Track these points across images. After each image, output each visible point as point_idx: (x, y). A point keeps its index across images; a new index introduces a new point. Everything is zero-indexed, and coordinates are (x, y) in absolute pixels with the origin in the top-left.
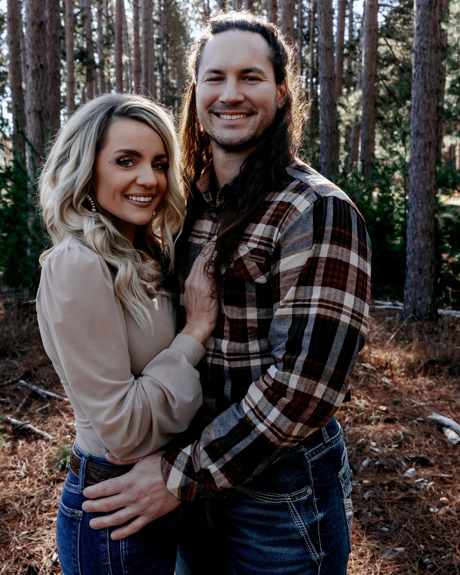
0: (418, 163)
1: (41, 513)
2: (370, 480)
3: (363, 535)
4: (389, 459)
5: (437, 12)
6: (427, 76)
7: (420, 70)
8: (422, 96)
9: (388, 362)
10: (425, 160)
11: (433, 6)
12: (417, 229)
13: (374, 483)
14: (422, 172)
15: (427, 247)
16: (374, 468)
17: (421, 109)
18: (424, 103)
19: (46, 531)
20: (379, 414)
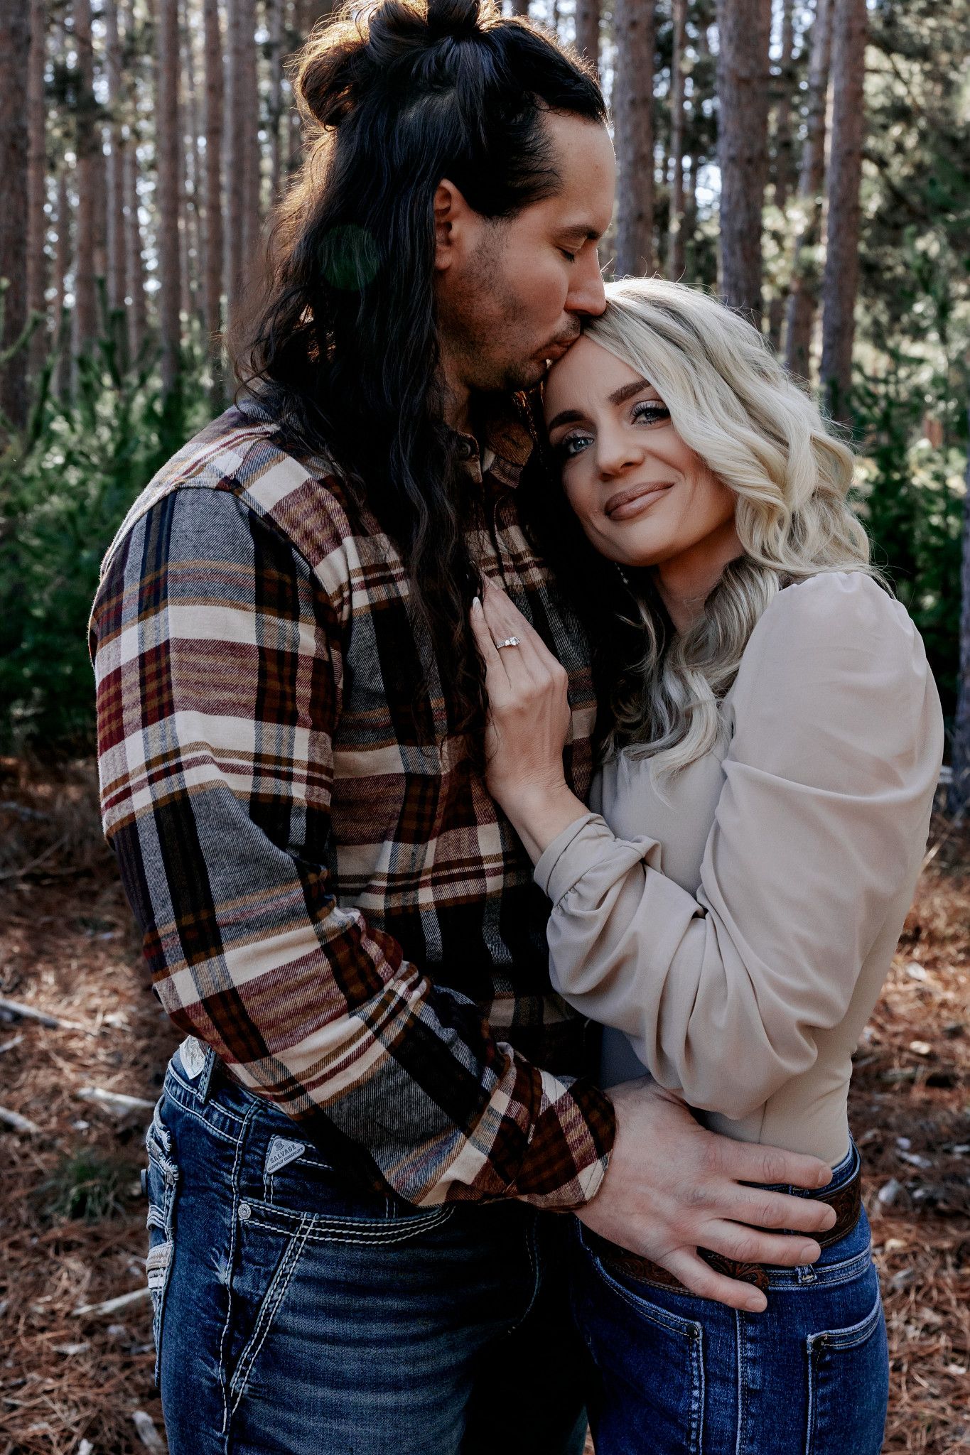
1: (31, 1331)
2: (906, 1240)
3: (900, 1387)
4: (949, 1184)
9: (921, 923)
13: (915, 1248)
16: (910, 1208)
19: (50, 1380)
20: (909, 1063)
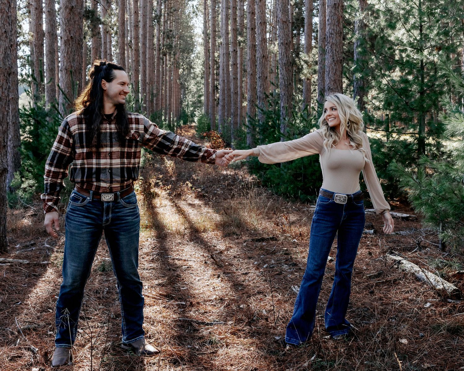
6: (334, 51)
7: (330, 47)
8: (331, 64)
11: (337, 7)
17: (330, 73)
18: (333, 68)
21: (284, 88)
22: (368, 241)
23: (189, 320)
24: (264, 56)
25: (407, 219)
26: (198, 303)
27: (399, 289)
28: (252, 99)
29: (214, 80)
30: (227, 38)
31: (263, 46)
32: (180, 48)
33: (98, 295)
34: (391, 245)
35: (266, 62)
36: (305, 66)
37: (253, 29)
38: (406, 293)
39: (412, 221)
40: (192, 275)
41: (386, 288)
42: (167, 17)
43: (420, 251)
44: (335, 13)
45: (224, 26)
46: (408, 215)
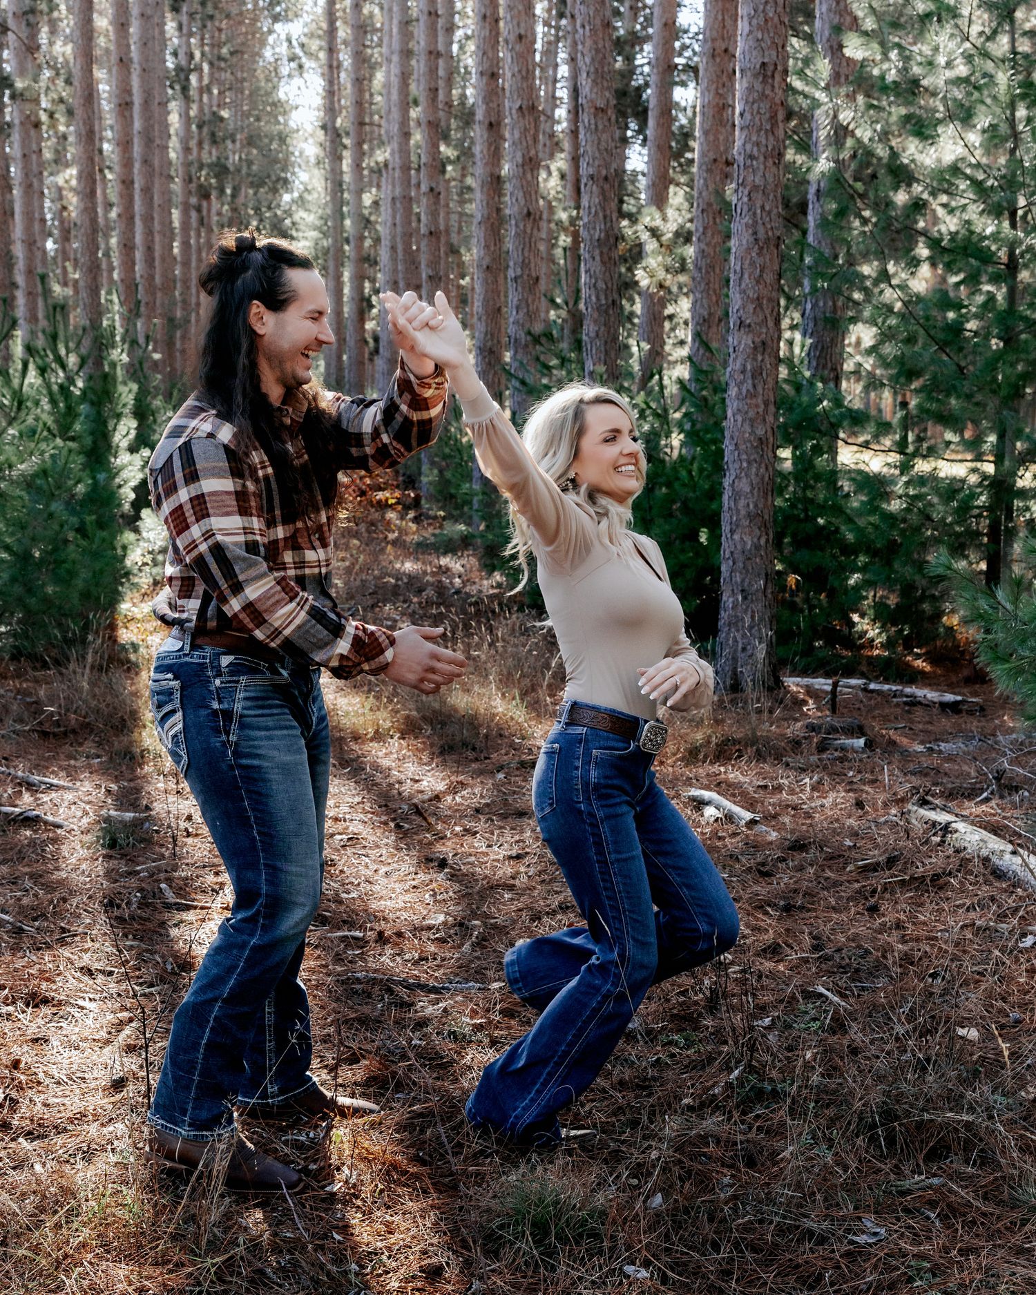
0: (742, 383)
5: (776, 85)
6: (759, 211)
7: (745, 199)
8: (749, 250)
10: (753, 377)
11: (769, 73)
12: (738, 511)
14: (749, 401)
15: (757, 547)
17: (746, 276)
18: (752, 263)
21: (596, 315)
22: (850, 769)
23: (382, 980)
24: (529, 214)
25: (954, 707)
26: (399, 934)
27: (948, 899)
28: (489, 344)
29: (359, 278)
30: (404, 151)
31: (528, 182)
32: (248, 175)
33: (116, 913)
34: (916, 781)
35: (535, 231)
36: (651, 245)
37: (493, 126)
38: (968, 910)
39: (971, 713)
40: (367, 860)
41: (911, 898)
42: (211, 75)
43: (1002, 797)
44: (763, 94)
45: (394, 109)
46: (959, 698)
